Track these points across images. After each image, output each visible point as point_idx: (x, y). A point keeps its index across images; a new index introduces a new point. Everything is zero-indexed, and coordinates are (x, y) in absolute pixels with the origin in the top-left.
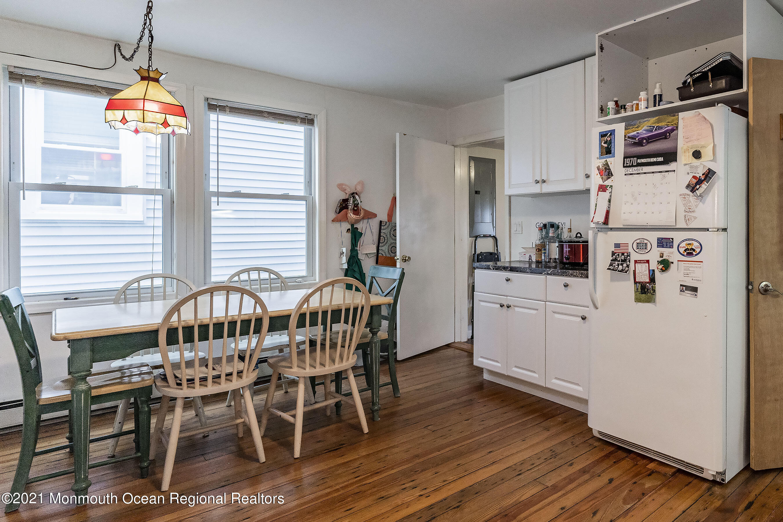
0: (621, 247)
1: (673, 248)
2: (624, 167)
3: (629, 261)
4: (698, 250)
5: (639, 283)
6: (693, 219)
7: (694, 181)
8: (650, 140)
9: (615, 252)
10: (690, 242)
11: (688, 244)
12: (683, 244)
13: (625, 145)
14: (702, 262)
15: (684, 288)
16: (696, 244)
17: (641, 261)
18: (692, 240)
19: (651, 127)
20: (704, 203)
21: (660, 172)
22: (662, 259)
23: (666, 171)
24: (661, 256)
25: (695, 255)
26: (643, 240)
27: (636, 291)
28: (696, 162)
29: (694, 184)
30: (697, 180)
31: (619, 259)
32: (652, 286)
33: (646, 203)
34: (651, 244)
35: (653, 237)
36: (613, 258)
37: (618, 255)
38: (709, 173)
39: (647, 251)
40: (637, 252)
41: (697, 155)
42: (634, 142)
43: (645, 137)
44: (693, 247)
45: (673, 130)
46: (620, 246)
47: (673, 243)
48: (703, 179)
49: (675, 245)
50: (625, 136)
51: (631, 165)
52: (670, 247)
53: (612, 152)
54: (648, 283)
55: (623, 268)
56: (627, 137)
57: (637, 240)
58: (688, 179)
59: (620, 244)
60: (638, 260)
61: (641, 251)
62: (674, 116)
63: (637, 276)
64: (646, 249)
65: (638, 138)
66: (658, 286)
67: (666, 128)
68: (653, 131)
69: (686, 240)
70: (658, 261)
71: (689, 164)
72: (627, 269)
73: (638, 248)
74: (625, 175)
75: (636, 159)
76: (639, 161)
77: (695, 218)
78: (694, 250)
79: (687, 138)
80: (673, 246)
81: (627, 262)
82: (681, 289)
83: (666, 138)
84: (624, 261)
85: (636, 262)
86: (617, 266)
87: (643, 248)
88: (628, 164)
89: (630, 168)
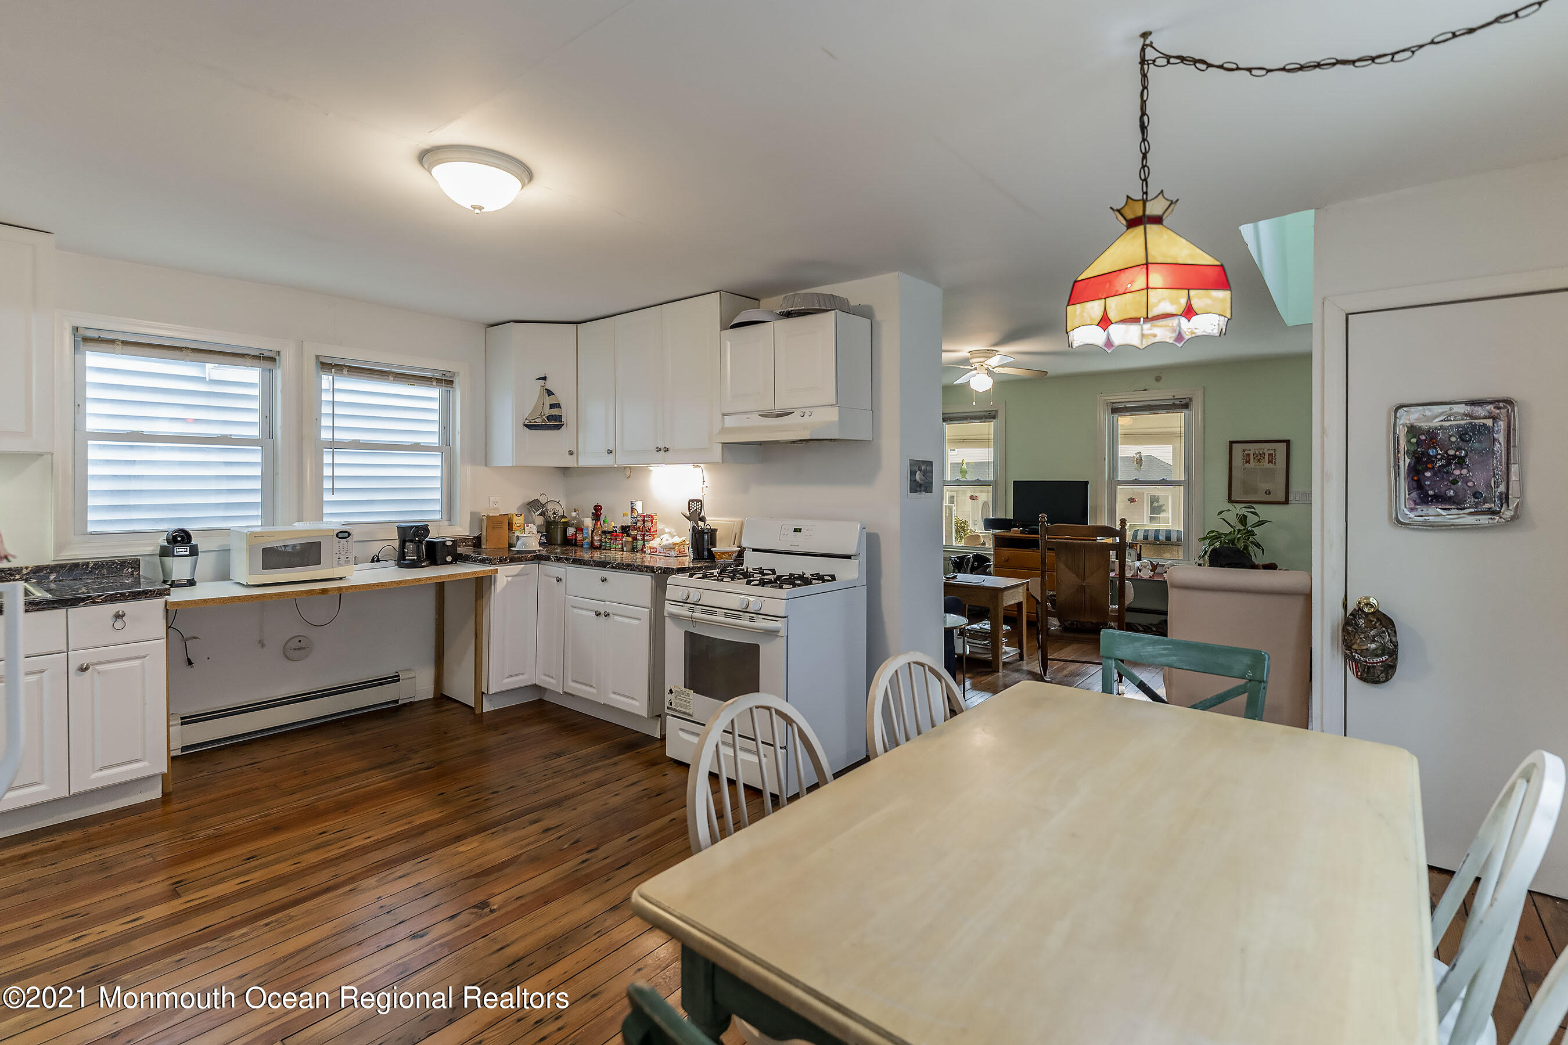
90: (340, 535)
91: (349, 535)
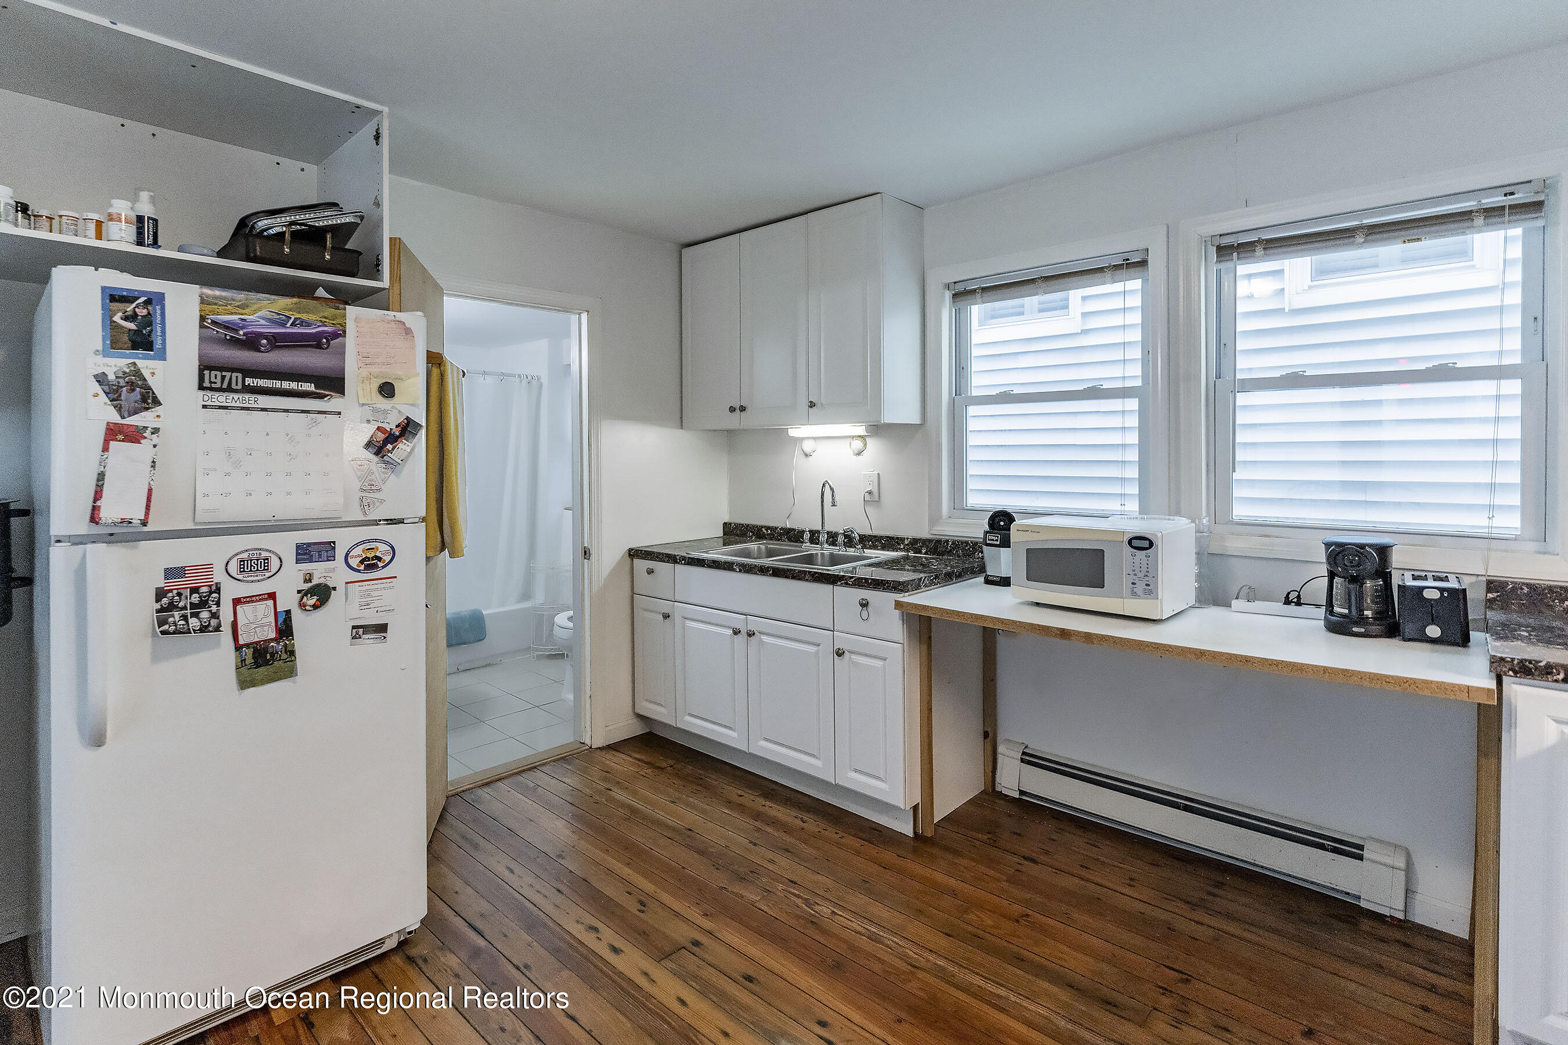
0: (186, 575)
1: (334, 560)
2: (201, 388)
3: (218, 604)
4: (387, 558)
5: (247, 646)
6: (377, 504)
7: (381, 436)
8: (277, 342)
9: (165, 588)
10: (373, 545)
11: (367, 550)
12: (358, 551)
13: (202, 339)
14: (396, 577)
15: (361, 630)
16: (383, 548)
17: (254, 599)
18: (376, 541)
19: (281, 316)
20: (398, 476)
21: (303, 412)
22: (309, 585)
23: (320, 412)
24: (308, 579)
25: (382, 567)
26: (258, 552)
27: (242, 663)
28: (384, 403)
29: (381, 442)
30: (386, 435)
31: (181, 604)
32: (285, 645)
33: (269, 474)
34: (280, 558)
35: (285, 544)
36: (161, 605)
37: (179, 595)
38: (408, 424)
39: (268, 574)
40: (239, 580)
41: (387, 390)
42: (231, 336)
43: (267, 333)
44: (378, 554)
45: (335, 335)
46: (186, 572)
47: (334, 551)
48: (397, 433)
49: (340, 554)
50: (202, 319)
51: (225, 386)
52: (327, 558)
53: (158, 345)
54: (272, 640)
55: (201, 622)
56: (209, 321)
57: (242, 552)
58: (367, 432)
59: (186, 569)
60: (244, 598)
61: (251, 576)
62: (337, 308)
63: (240, 632)
64: (268, 569)
65: (245, 331)
66: (300, 641)
67: (319, 326)
68: (288, 326)
69: (364, 542)
70: (299, 592)
71: (371, 404)
72: (214, 622)
73: (244, 571)
74: (204, 407)
75: (240, 376)
76: (249, 381)
77: (382, 501)
78: (379, 559)
79: (365, 359)
80: (334, 557)
81: (210, 607)
82: (354, 634)
83: (319, 346)
84: (203, 604)
85: (237, 602)
86: (183, 622)
87: (257, 570)
88: (215, 383)
89: (221, 394)
90: (1135, 543)
91: (1151, 544)
